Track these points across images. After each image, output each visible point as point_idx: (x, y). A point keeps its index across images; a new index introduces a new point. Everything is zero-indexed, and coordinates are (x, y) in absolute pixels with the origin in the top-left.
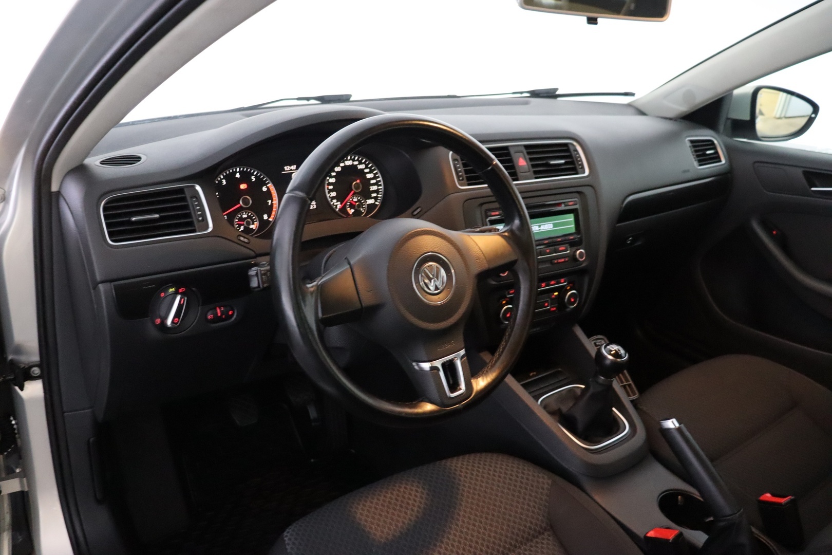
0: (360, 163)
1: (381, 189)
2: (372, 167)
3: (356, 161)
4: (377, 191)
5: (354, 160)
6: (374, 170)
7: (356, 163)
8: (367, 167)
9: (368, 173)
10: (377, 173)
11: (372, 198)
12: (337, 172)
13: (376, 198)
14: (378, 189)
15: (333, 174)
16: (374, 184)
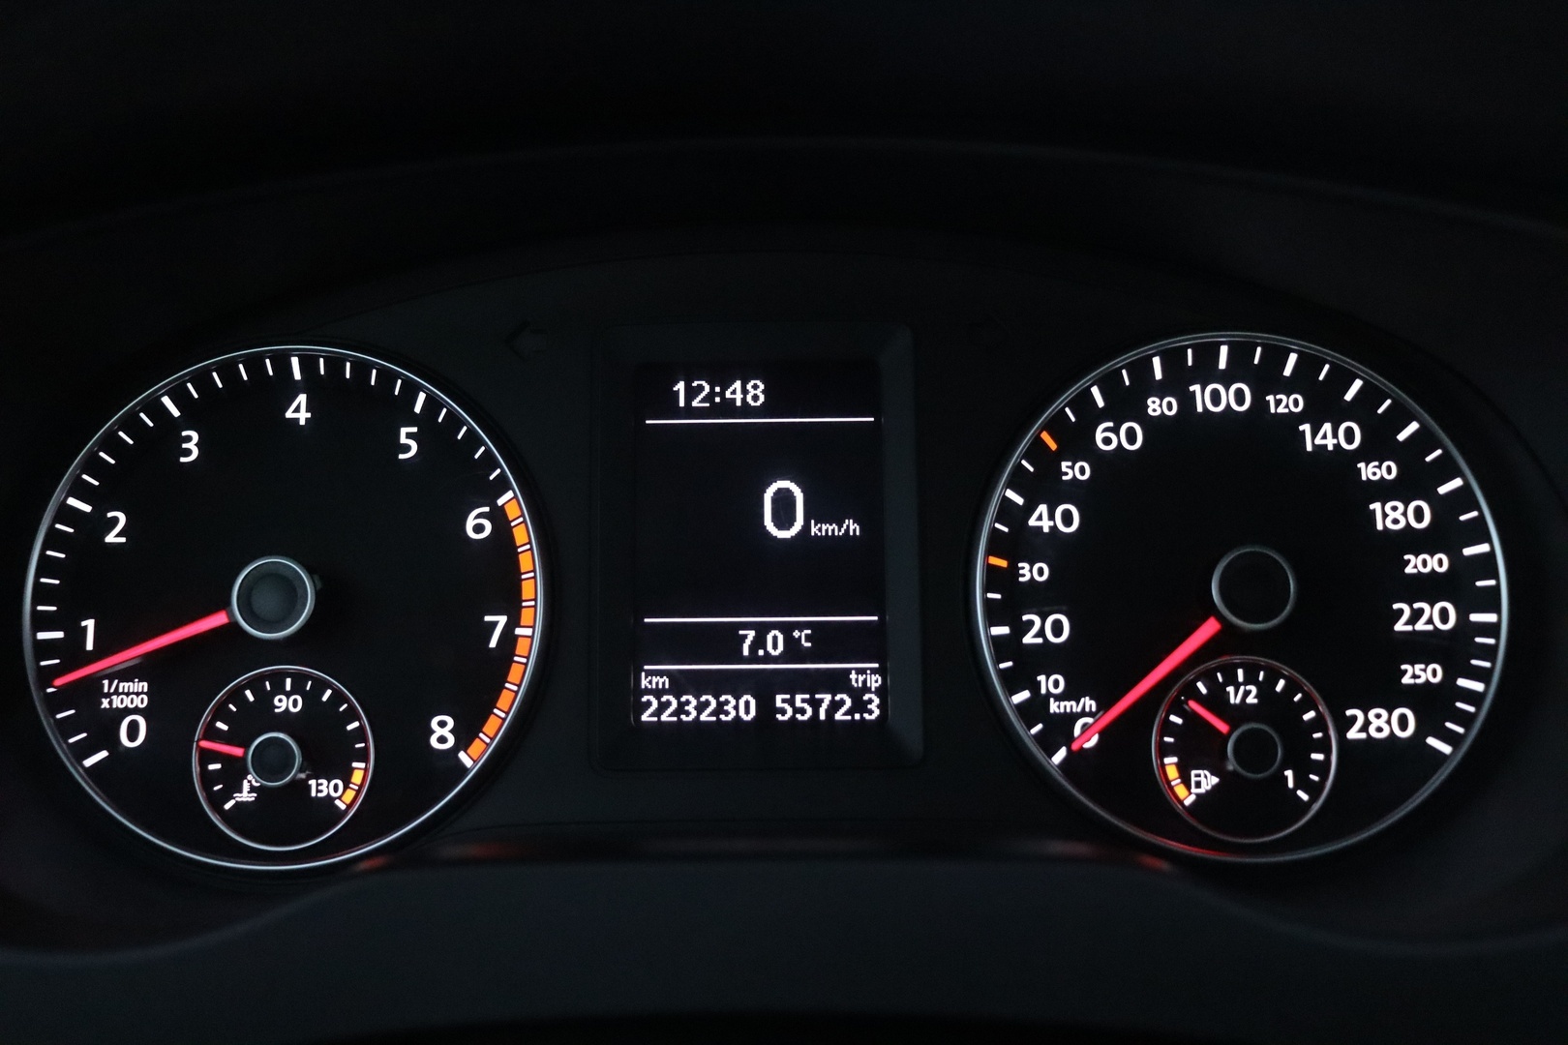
0: (1324, 407)
1: (1492, 630)
2: (1423, 441)
3: (1288, 386)
4: (1451, 649)
5: (1266, 380)
6: (1446, 469)
7: (1287, 404)
8: (1377, 446)
9: (1384, 491)
10: (1463, 499)
11: (1392, 695)
12: (1108, 465)
13: (1432, 705)
14: (1465, 630)
15: (1076, 471)
16: (1429, 588)
